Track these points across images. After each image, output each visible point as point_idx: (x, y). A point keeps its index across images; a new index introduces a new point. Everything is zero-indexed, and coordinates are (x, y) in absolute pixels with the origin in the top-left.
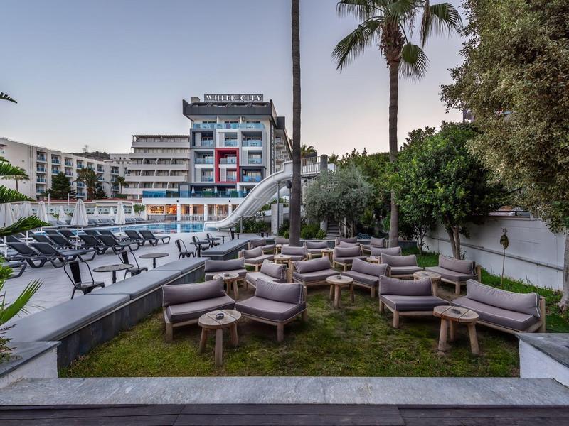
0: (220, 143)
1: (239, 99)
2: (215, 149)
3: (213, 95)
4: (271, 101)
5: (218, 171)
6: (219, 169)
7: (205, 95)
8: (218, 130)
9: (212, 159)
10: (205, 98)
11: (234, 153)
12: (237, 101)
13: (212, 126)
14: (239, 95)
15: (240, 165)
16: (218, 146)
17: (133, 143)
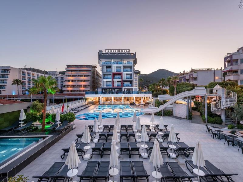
0: (114, 70)
1: (120, 52)
2: (112, 73)
3: (109, 50)
4: (136, 53)
5: (113, 82)
6: (114, 81)
7: (105, 50)
8: (113, 65)
9: (111, 76)
10: (105, 51)
11: (121, 74)
12: (119, 52)
13: (110, 63)
14: (120, 50)
15: (123, 80)
16: (113, 72)
17: (66, 68)
